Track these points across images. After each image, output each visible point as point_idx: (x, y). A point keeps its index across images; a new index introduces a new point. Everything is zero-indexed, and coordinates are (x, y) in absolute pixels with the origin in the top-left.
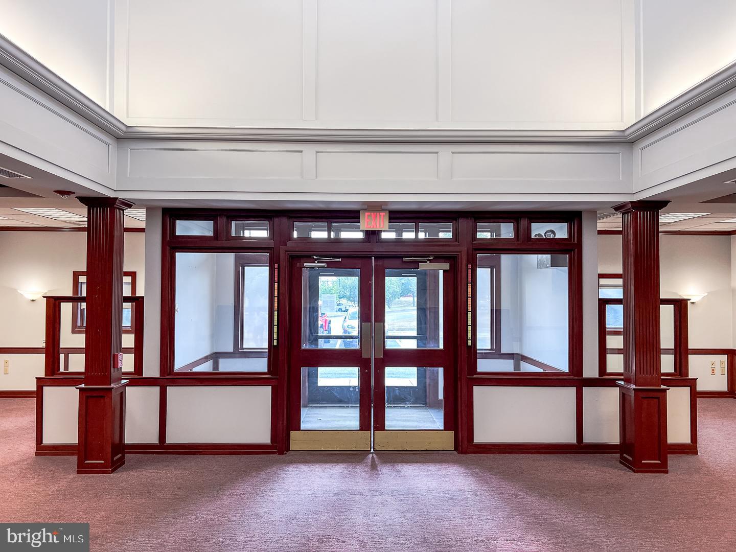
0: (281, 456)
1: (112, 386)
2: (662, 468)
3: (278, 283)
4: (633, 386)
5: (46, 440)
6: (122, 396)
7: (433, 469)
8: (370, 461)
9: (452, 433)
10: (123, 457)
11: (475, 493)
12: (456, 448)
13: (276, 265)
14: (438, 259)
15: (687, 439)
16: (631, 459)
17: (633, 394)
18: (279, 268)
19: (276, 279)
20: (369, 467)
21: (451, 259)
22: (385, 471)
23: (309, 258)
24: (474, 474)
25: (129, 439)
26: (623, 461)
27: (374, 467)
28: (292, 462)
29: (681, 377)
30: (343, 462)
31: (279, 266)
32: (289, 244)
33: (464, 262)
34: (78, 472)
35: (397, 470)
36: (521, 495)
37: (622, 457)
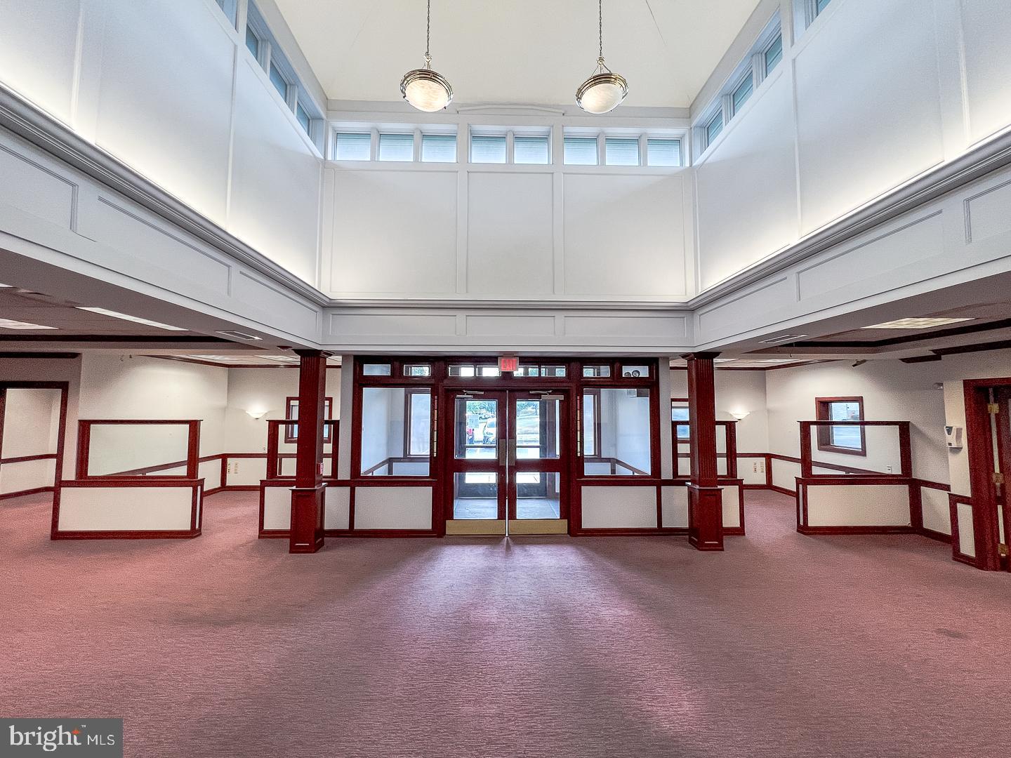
0: (440, 539)
1: (316, 488)
2: (720, 547)
3: (437, 410)
4: (697, 487)
5: (266, 527)
6: (323, 494)
7: (553, 549)
8: (505, 542)
9: (565, 521)
10: (323, 541)
11: (583, 568)
12: (569, 532)
13: (436, 397)
14: (555, 392)
15: (738, 525)
16: (696, 540)
17: (697, 492)
18: (438, 399)
19: (436, 408)
20: (505, 547)
21: (566, 392)
22: (517, 551)
23: (461, 392)
24: (583, 553)
25: (326, 527)
26: (691, 541)
27: (508, 548)
28: (448, 544)
29: (732, 478)
30: (485, 544)
31: (438, 397)
32: (446, 382)
33: (574, 393)
34: (291, 552)
35: (526, 551)
36: (617, 569)
37: (690, 538)
